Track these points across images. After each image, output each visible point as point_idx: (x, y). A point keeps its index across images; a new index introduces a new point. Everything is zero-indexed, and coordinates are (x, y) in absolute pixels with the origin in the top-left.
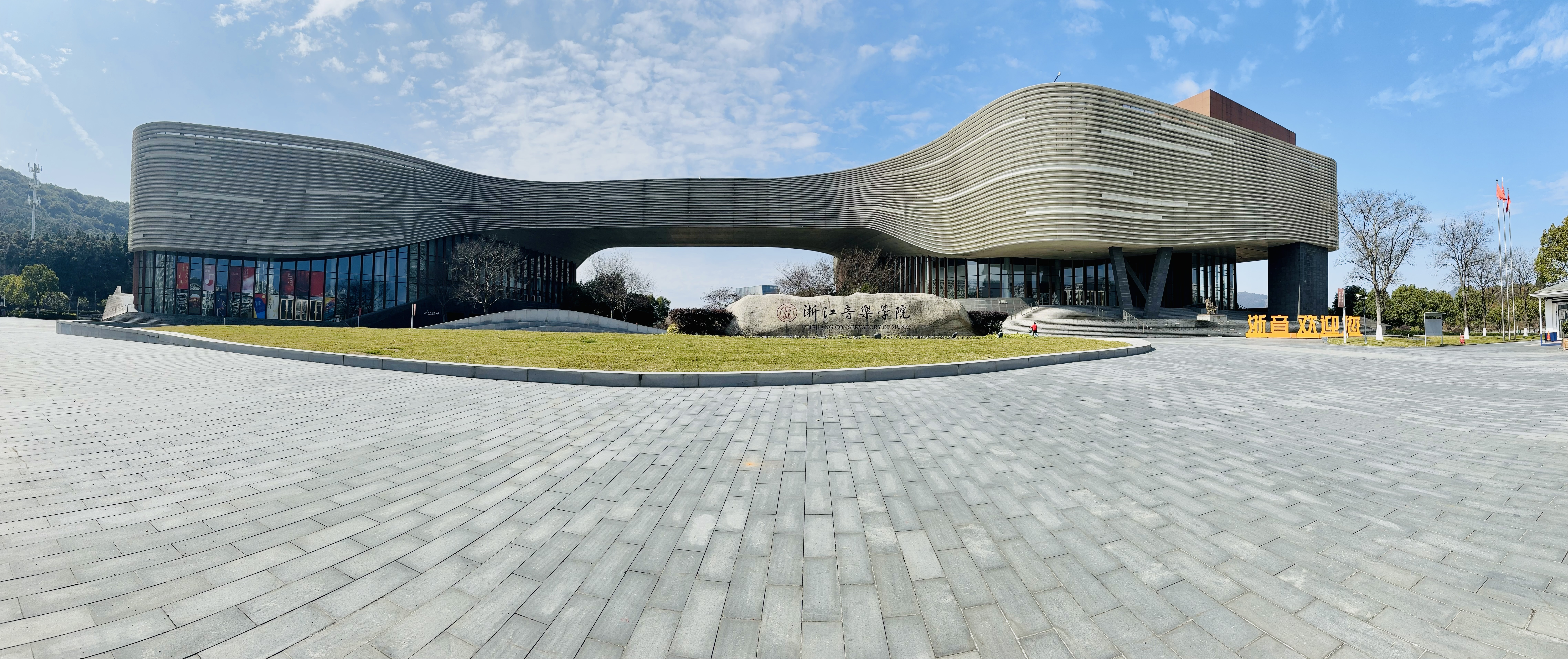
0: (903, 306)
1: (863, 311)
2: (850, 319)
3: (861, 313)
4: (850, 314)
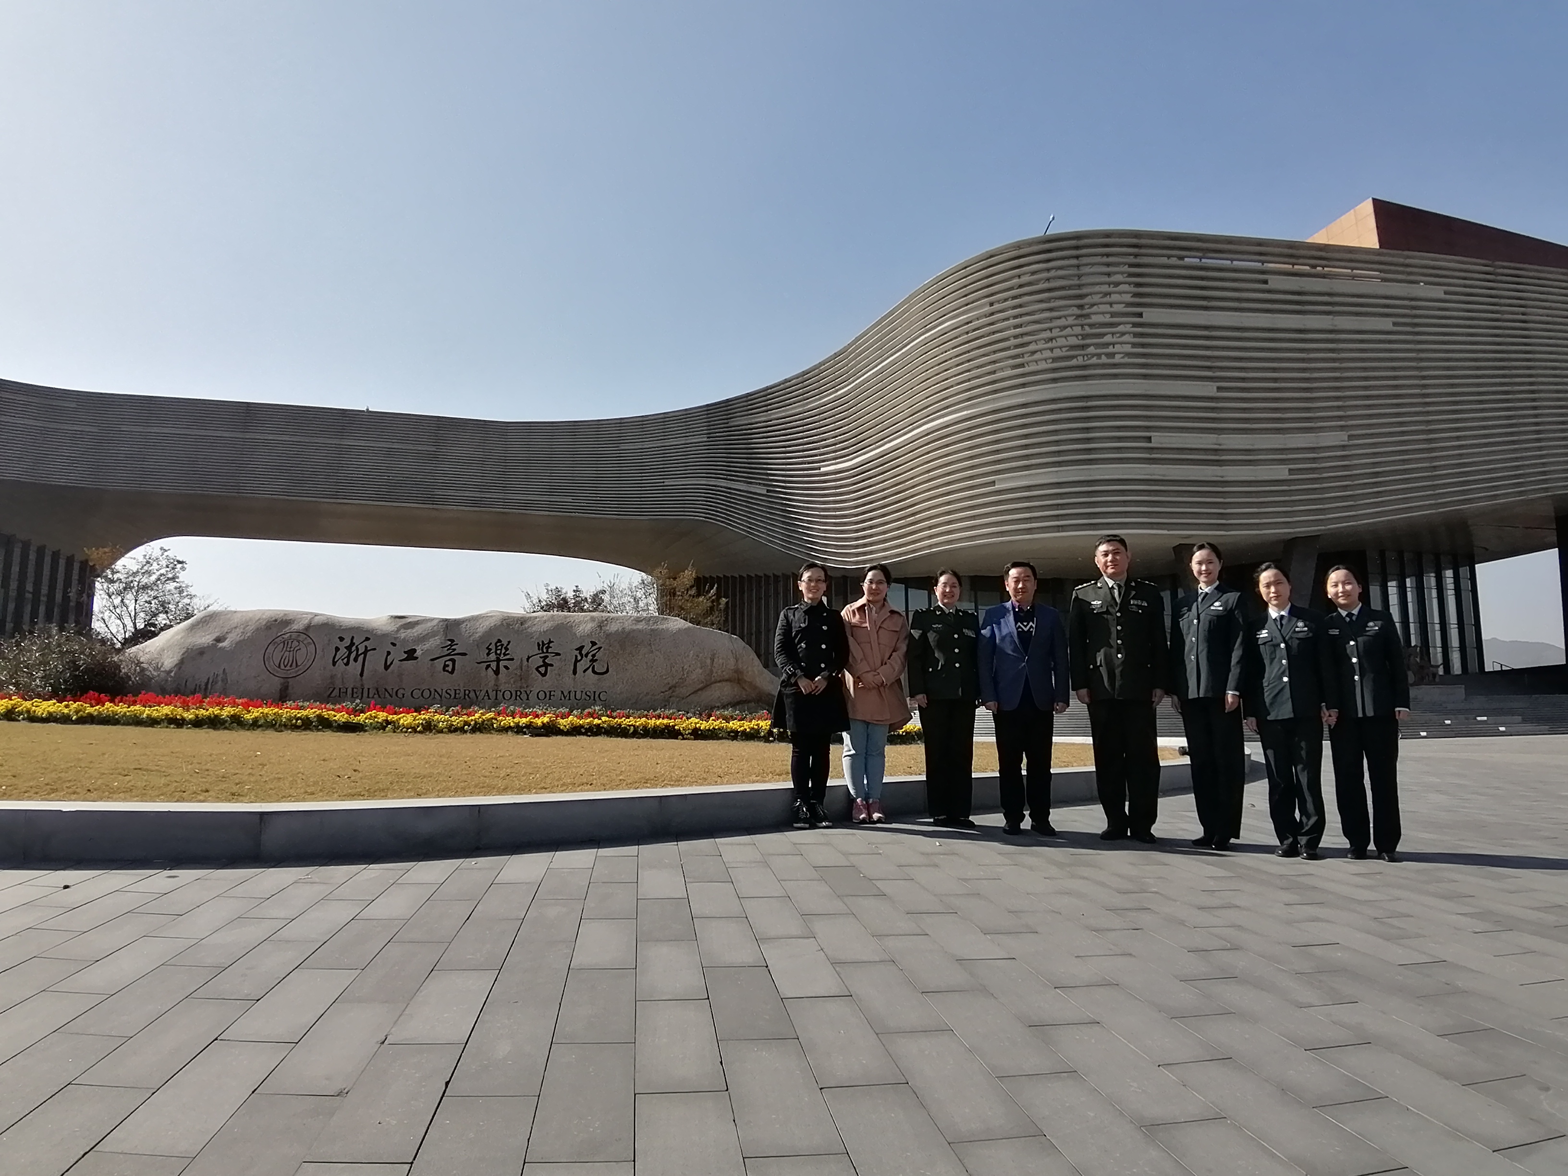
0: (594, 644)
1: (488, 654)
2: (452, 672)
3: (486, 658)
4: (453, 661)
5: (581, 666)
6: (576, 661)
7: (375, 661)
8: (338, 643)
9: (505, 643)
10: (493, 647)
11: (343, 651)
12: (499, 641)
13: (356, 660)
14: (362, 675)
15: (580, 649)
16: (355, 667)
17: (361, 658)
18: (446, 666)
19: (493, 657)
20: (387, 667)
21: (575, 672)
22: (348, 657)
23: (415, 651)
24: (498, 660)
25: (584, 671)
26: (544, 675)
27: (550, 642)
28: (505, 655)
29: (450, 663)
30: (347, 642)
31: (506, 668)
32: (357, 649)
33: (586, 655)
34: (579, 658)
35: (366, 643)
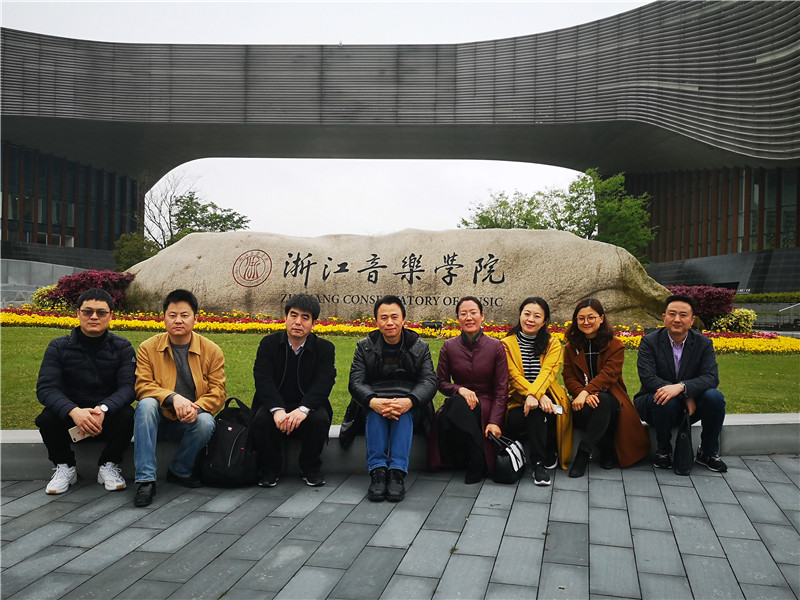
0: (491, 256)
1: (404, 267)
2: (375, 282)
3: (401, 270)
4: (376, 272)
5: (480, 277)
6: (477, 272)
7: (315, 273)
8: (287, 258)
9: (417, 257)
10: (407, 260)
11: (292, 265)
12: (413, 255)
13: (301, 272)
14: (306, 284)
15: (480, 261)
16: (301, 278)
18: (371, 276)
19: (407, 269)
20: (325, 278)
21: (475, 281)
22: (296, 269)
23: (346, 264)
24: (412, 272)
25: (483, 280)
26: (449, 284)
27: (455, 255)
28: (417, 267)
29: (373, 274)
30: (295, 258)
31: (418, 278)
32: (302, 263)
33: (485, 267)
34: (479, 269)
35: (309, 258)
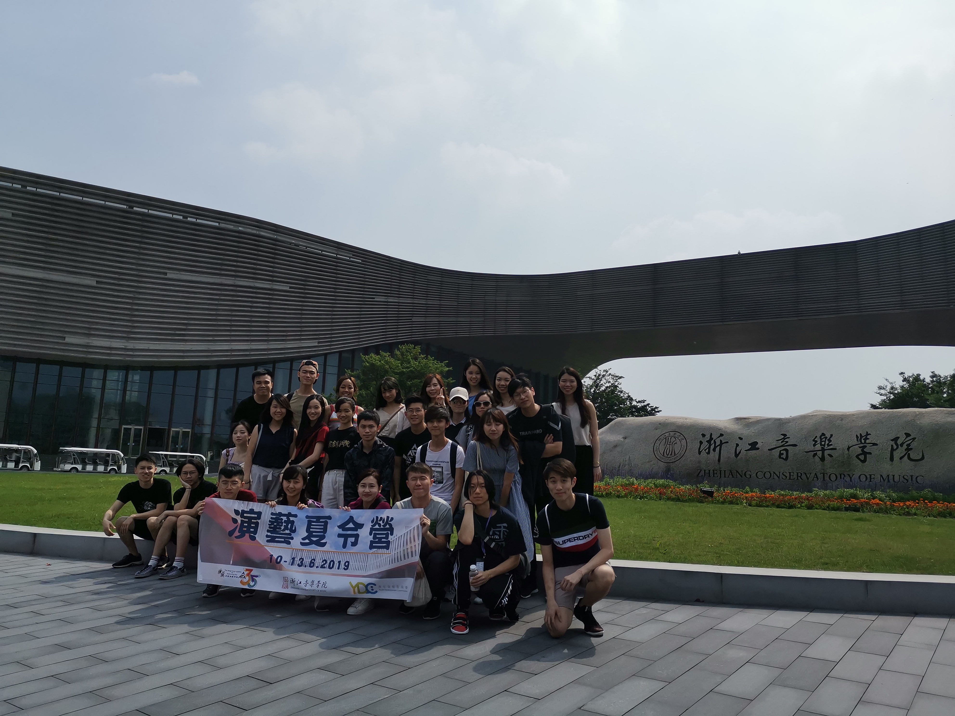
0: (908, 435)
1: (814, 445)
2: (786, 459)
3: (812, 448)
4: (787, 450)
5: (897, 455)
6: (893, 450)
7: (728, 451)
8: (701, 439)
9: (828, 436)
10: (818, 439)
11: (705, 445)
12: (823, 434)
13: (714, 450)
14: (719, 460)
15: (896, 439)
16: (714, 455)
17: (718, 449)
18: (781, 454)
19: (818, 447)
20: (737, 455)
21: (892, 459)
22: (709, 448)
23: (756, 443)
24: (823, 450)
25: (901, 458)
26: (864, 461)
27: (868, 434)
28: (828, 445)
29: (784, 452)
30: (708, 437)
31: (830, 456)
32: (715, 442)
33: (902, 445)
34: (895, 447)
35: (721, 438)
